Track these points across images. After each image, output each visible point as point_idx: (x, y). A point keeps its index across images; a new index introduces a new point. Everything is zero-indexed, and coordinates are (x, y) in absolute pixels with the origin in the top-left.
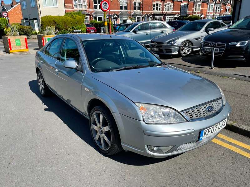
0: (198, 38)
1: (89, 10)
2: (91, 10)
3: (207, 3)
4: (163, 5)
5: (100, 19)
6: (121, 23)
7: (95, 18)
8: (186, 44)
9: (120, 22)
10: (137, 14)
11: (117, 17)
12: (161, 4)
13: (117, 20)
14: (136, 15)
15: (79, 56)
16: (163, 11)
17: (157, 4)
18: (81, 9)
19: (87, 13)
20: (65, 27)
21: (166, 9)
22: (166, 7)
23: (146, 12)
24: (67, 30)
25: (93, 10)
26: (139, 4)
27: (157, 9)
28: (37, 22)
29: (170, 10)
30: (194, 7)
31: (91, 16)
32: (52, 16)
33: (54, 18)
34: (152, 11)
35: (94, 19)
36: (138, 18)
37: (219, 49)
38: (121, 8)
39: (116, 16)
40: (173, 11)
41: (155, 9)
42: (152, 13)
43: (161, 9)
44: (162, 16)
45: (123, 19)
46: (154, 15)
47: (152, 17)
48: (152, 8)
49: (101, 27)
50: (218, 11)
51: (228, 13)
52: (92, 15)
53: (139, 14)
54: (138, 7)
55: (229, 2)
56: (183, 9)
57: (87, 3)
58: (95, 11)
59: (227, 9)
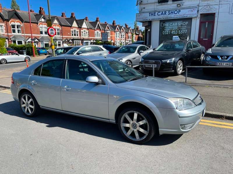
0: (135, 58)
1: (7, 34)
2: (9, 34)
3: (115, 32)
4: (80, 32)
5: (20, 43)
6: (43, 47)
7: (15, 42)
8: (127, 63)
9: (41, 45)
10: (57, 38)
11: (38, 41)
12: (78, 30)
13: (37, 44)
14: (57, 40)
15: (96, 73)
16: (81, 37)
17: (75, 31)
19: (5, 36)
21: (83, 35)
22: (82, 33)
23: (65, 37)
25: (11, 34)
26: (58, 30)
27: (75, 35)
29: (86, 36)
31: (10, 40)
34: (71, 37)
35: (12, 43)
36: (59, 42)
37: (156, 65)
38: (41, 33)
39: (36, 40)
40: (89, 37)
41: (74, 35)
42: (71, 38)
43: (79, 35)
44: (80, 41)
45: (45, 43)
46: (73, 40)
47: (72, 41)
48: (70, 34)
49: (24, 51)
50: (123, 38)
51: (130, 39)
53: (59, 39)
54: (58, 32)
55: (130, 31)
56: (104, 36)
57: (4, 28)
58: (13, 36)
59: (129, 36)
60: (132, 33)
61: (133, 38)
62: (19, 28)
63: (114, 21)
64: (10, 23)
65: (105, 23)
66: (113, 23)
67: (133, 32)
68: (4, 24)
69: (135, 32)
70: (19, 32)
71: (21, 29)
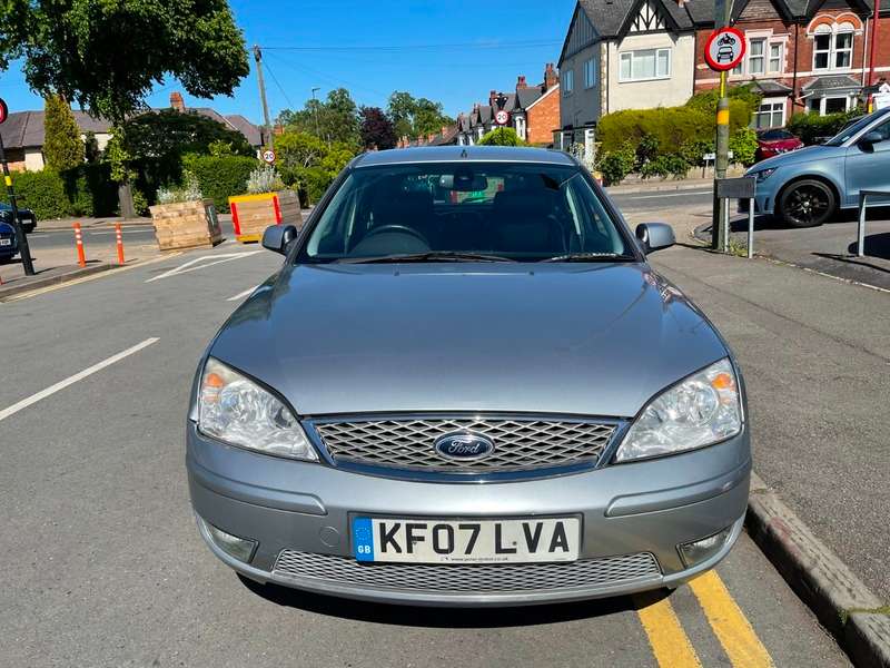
1: (792, 75)
2: (799, 74)
7: (816, 104)
18: (758, 75)
19: (781, 86)
20: (672, 146)
24: (679, 155)
25: (806, 74)
28: (592, 135)
31: (798, 99)
32: (634, 112)
33: (641, 115)
35: (807, 108)
52: (801, 94)
57: (784, 51)
58: (817, 79)
62: (846, 44)
64: (812, 31)
68: (785, 39)
70: (845, 60)
71: (851, 50)
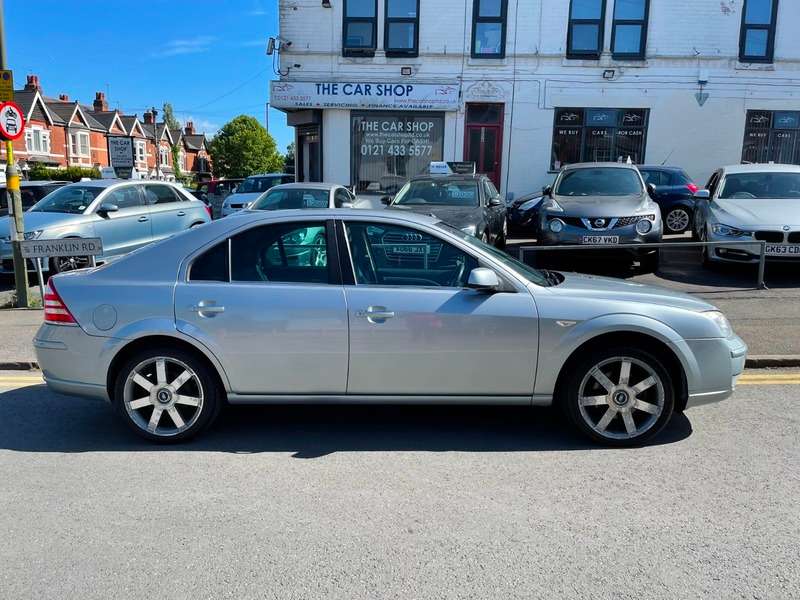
3: (106, 135)
30: (67, 142)
51: (166, 166)
55: (163, 137)
56: (117, 149)
59: (164, 154)
60: (171, 144)
61: (176, 160)
63: (99, 96)
65: (62, 98)
66: (98, 103)
67: (176, 141)
69: (184, 142)
